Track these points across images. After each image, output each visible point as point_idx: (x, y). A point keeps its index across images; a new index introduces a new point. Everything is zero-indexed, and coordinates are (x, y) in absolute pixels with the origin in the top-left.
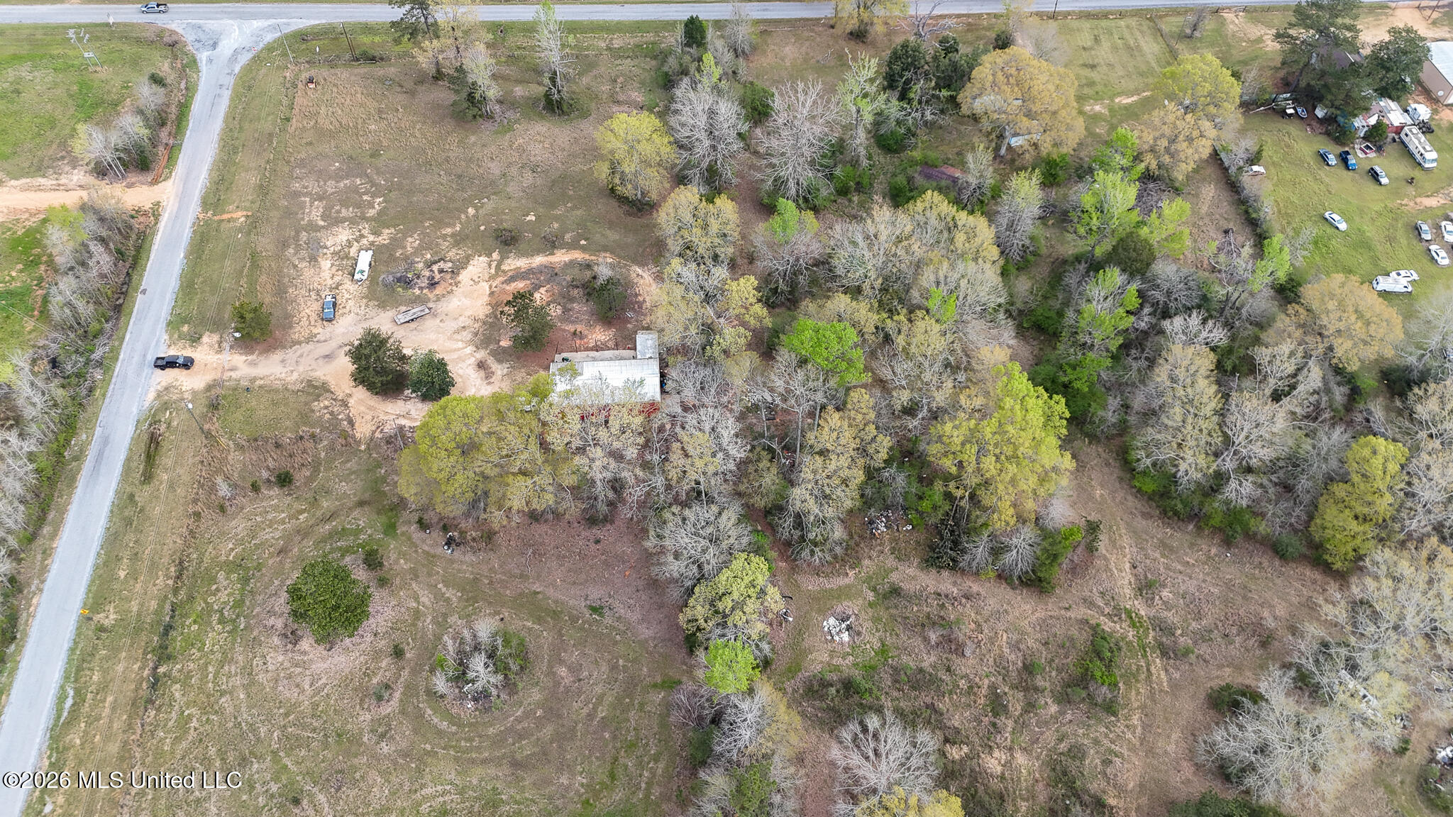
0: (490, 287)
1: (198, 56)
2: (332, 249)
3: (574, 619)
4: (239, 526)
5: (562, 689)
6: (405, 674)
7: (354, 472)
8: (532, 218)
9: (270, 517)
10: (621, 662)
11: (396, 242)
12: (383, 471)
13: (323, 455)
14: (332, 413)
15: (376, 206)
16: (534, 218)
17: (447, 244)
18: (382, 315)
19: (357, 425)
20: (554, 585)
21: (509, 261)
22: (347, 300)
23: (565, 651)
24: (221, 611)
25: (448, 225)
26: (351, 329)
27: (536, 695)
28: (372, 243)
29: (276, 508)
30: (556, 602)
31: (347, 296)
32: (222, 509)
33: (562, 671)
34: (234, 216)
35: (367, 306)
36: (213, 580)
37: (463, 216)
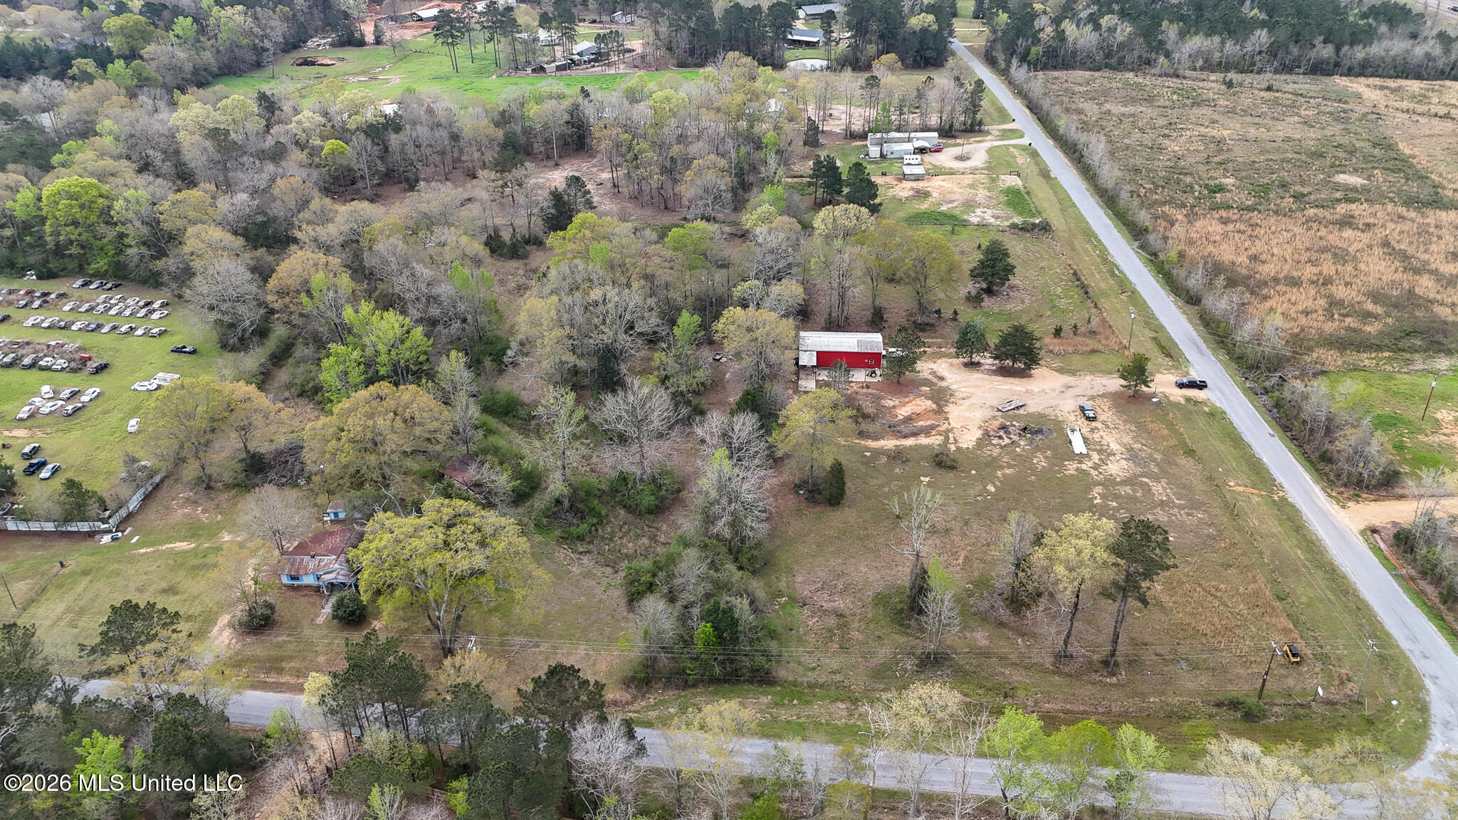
0: (949, 424)
8: (924, 479)
11: (1057, 462)
18: (1039, 410)
21: (938, 442)
22: (1078, 420)
26: (1060, 402)
28: (1080, 462)
31: (1078, 423)
35: (1056, 416)
37: (998, 483)
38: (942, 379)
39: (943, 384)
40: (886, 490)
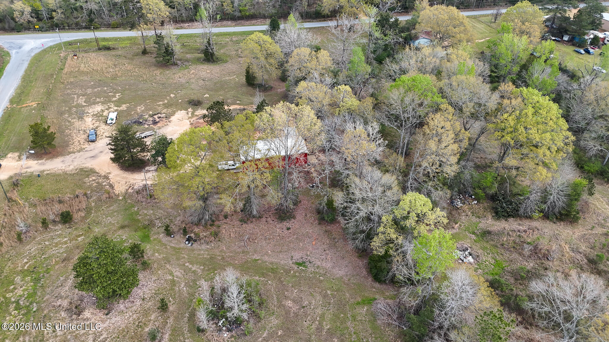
0: (190, 121)
1: (10, 52)
2: (92, 114)
3: (287, 272)
4: (32, 248)
5: (292, 315)
6: (171, 321)
7: (116, 211)
9: (55, 241)
10: (329, 292)
11: (131, 109)
12: (136, 209)
13: (93, 204)
14: (98, 183)
15: (117, 97)
17: (161, 108)
19: (115, 187)
20: (267, 254)
22: (104, 133)
23: (287, 291)
24: (17, 302)
25: (161, 101)
27: (274, 321)
28: (117, 110)
29: (60, 236)
30: (272, 263)
31: (104, 131)
32: (19, 239)
33: (289, 303)
34: (30, 104)
36: (12, 282)
37: (168, 97)
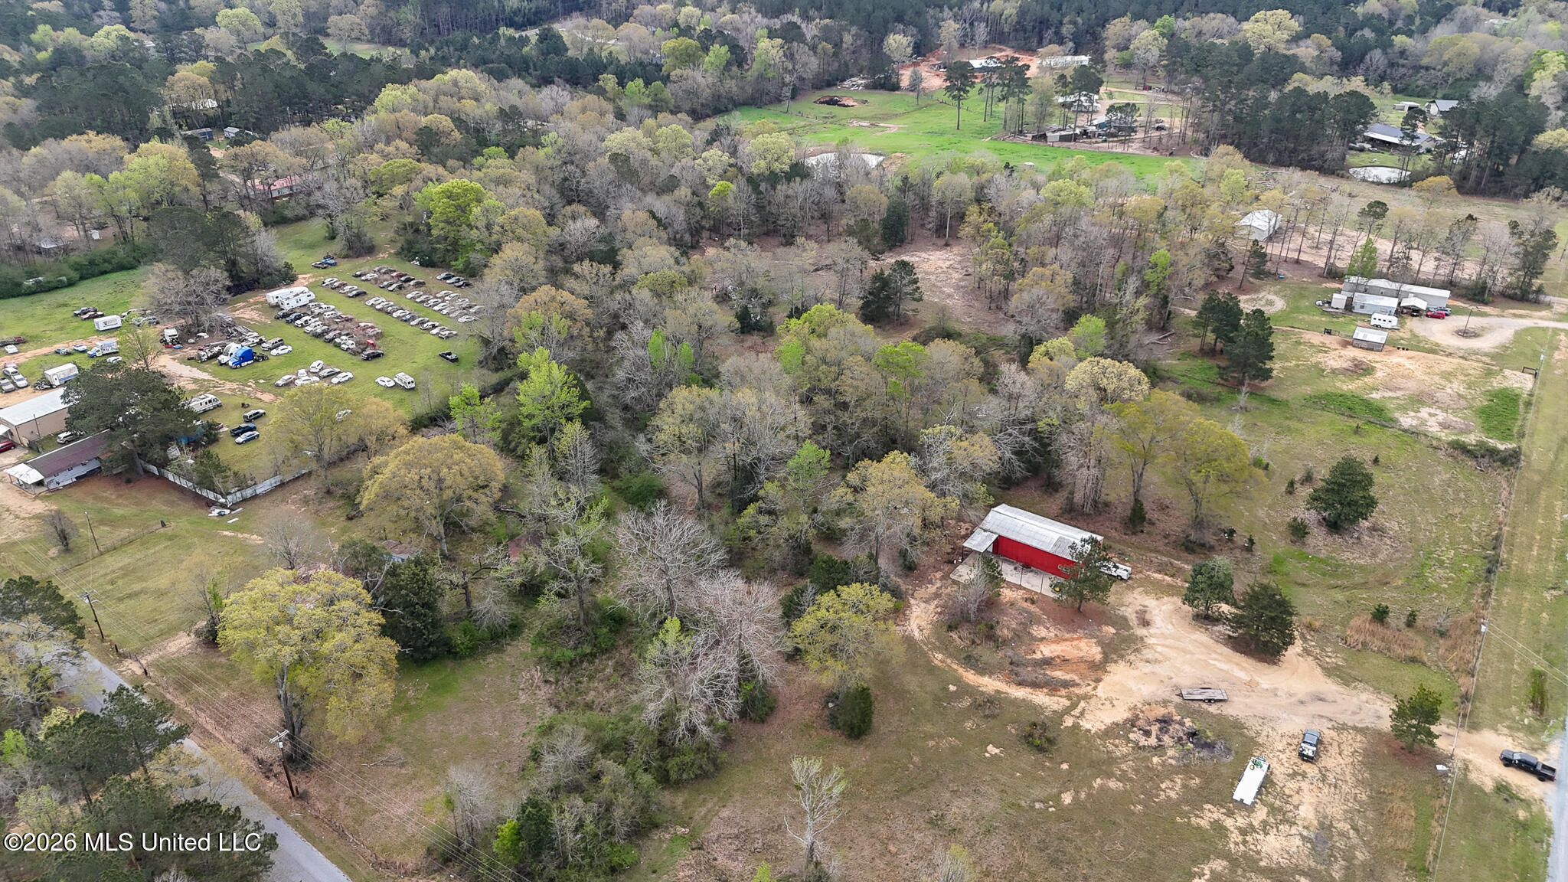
0: (1095, 688)
2: (1294, 830)
8: (992, 750)
11: (1195, 799)
14: (1323, 650)
15: (1207, 872)
16: (990, 748)
17: (1124, 767)
18: (1241, 715)
21: (1055, 707)
22: (1283, 751)
26: (1285, 716)
28: (1230, 814)
31: (1282, 756)
35: (1258, 733)
37: (1083, 795)
38: (1146, 623)
39: (1141, 632)
40: (931, 743)
